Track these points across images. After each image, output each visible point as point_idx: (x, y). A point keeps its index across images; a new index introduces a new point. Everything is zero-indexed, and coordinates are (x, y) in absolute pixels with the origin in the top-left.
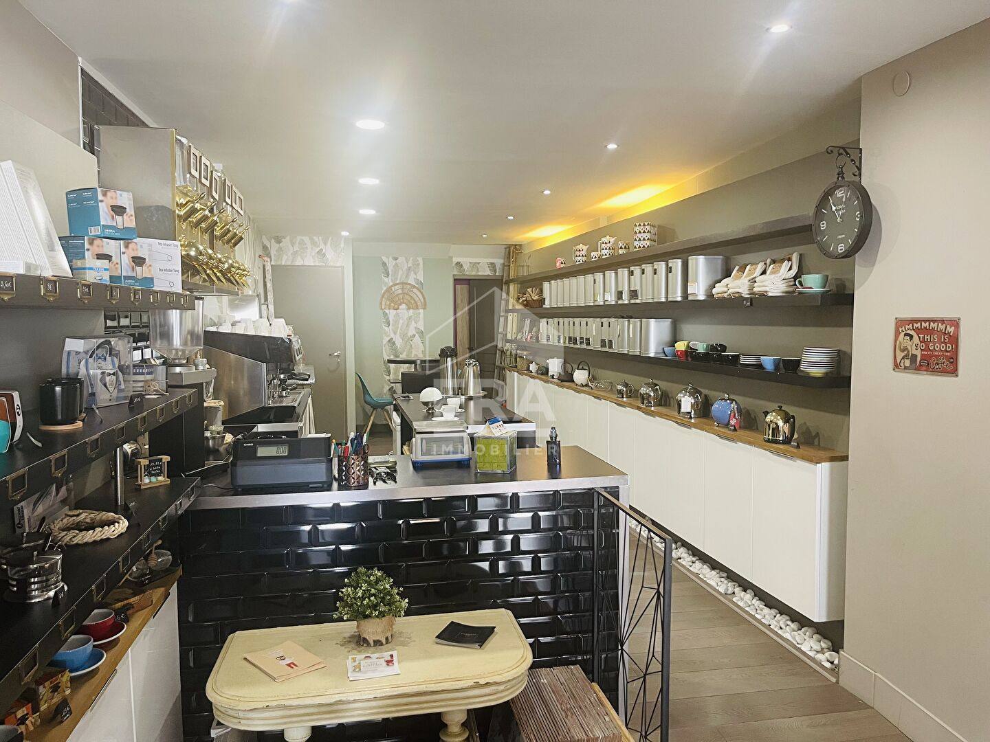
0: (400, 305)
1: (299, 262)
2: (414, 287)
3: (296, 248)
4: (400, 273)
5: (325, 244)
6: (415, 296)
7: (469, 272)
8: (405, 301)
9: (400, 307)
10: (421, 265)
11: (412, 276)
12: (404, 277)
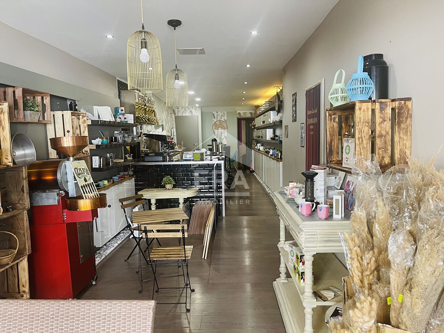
0: (219, 128)
1: (184, 115)
2: (223, 122)
3: (183, 110)
4: (219, 117)
5: (192, 108)
6: (223, 125)
7: (243, 116)
8: (221, 127)
9: (219, 129)
10: (226, 114)
11: (223, 118)
12: (220, 118)
